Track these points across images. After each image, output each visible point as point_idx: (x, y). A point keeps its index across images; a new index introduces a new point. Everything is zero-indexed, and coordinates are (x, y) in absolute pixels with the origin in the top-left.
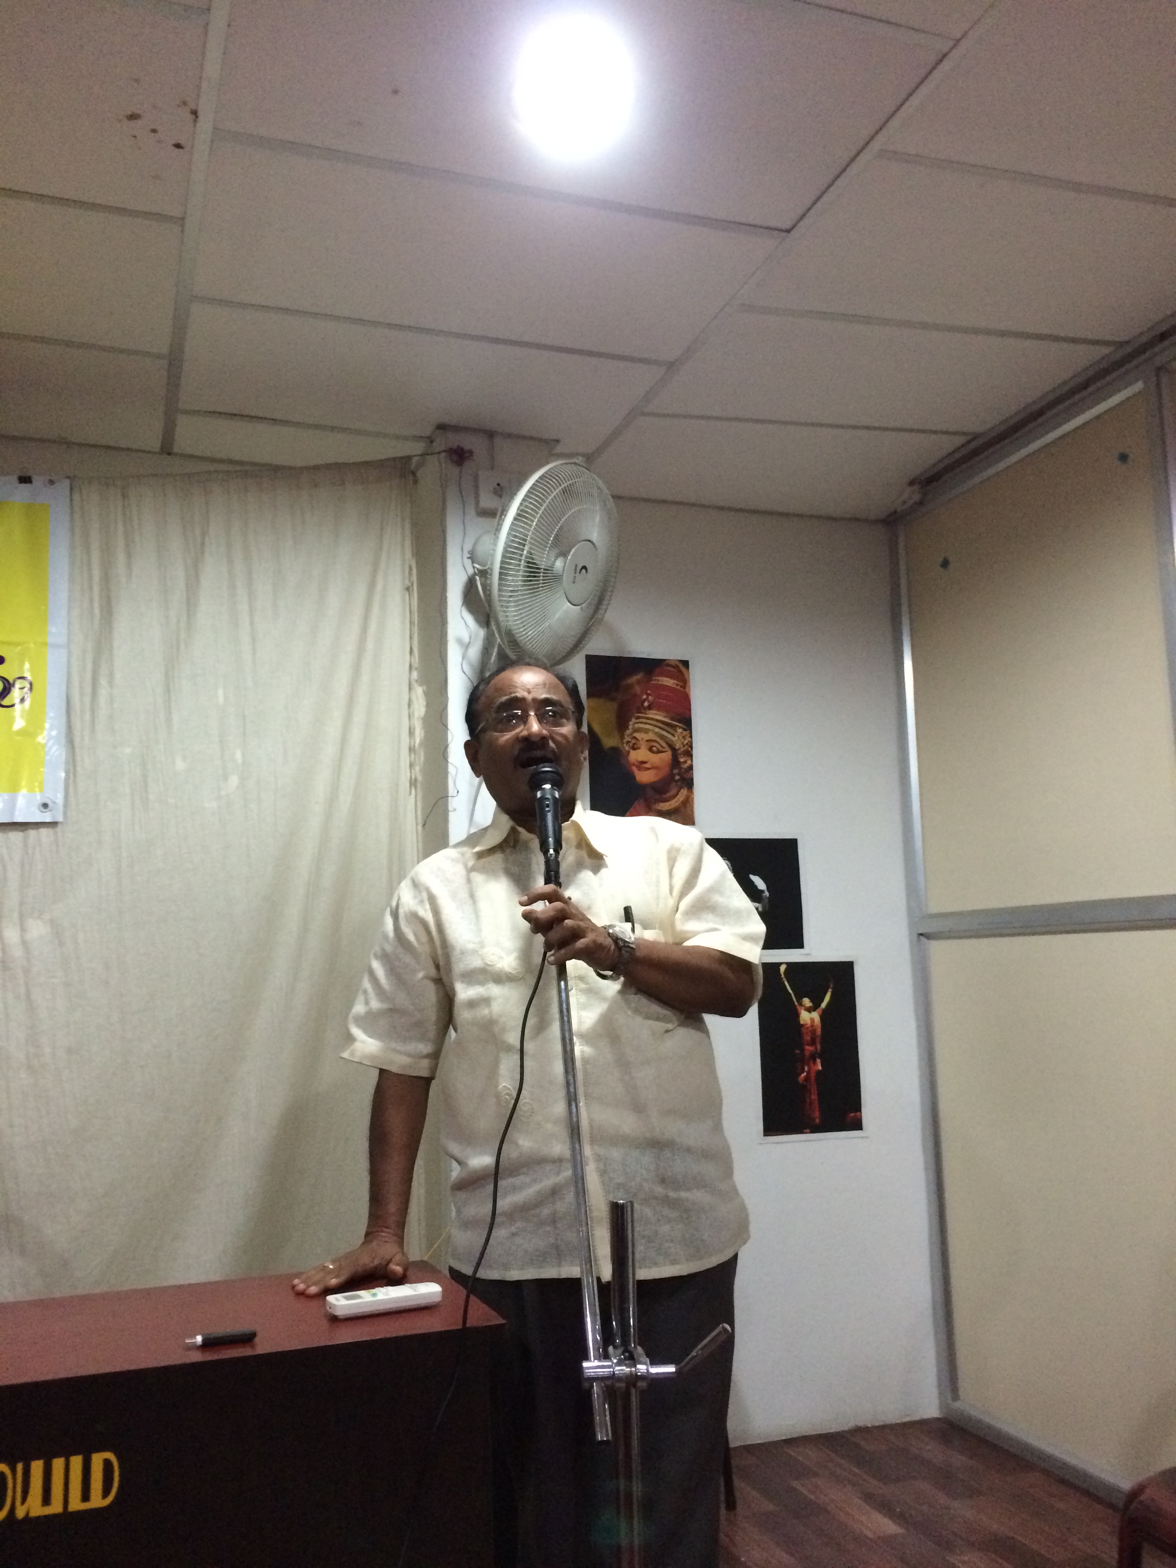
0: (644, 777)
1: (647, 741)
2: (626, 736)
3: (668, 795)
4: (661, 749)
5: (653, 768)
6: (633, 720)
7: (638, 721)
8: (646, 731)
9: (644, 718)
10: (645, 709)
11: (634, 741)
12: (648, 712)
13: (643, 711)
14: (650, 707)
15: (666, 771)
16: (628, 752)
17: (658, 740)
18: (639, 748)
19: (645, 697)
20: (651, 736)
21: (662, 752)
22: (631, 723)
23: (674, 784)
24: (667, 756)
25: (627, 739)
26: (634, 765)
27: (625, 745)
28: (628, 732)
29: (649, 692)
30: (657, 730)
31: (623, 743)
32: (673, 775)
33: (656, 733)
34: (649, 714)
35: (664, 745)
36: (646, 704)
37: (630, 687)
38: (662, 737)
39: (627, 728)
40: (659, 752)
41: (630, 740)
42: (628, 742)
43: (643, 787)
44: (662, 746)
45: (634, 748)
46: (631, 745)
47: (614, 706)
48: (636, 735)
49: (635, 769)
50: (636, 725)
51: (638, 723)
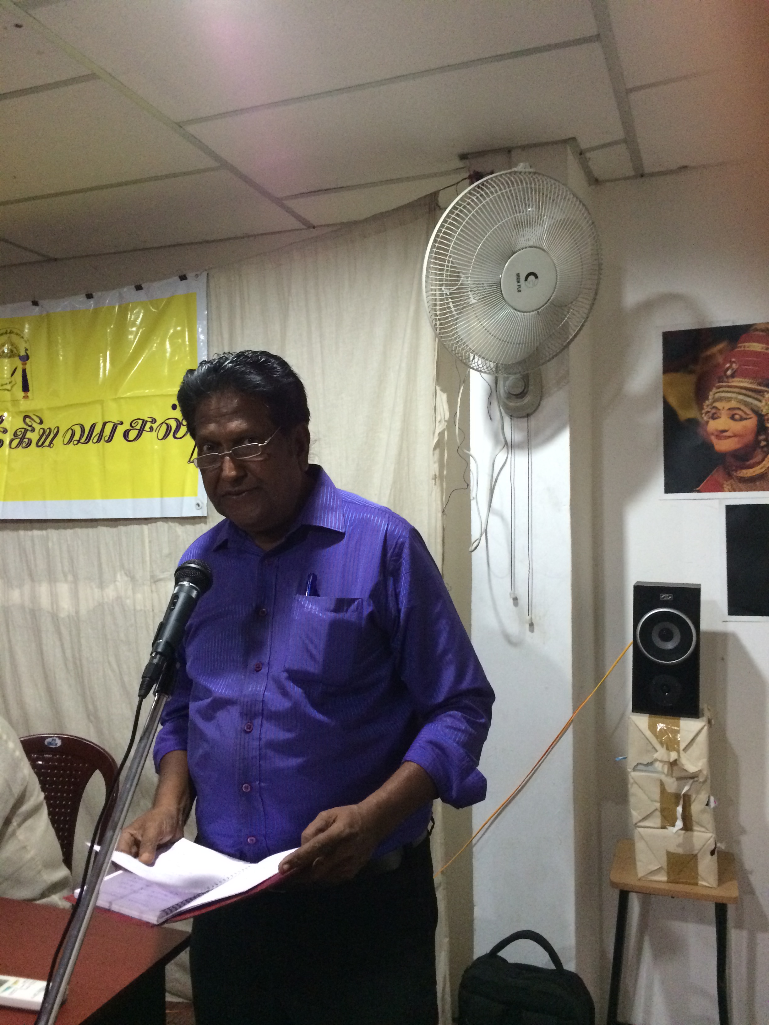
0: (722, 446)
1: (729, 409)
2: (705, 407)
3: (751, 462)
4: (744, 416)
5: (735, 436)
6: (714, 390)
7: (718, 390)
8: (729, 399)
9: (725, 386)
10: (727, 377)
11: (713, 411)
12: (731, 380)
13: (726, 380)
14: (733, 376)
15: (750, 438)
16: (707, 422)
17: (743, 407)
18: (719, 417)
19: (728, 365)
20: (733, 404)
21: (746, 419)
22: (711, 393)
23: (759, 451)
24: (751, 423)
25: (706, 409)
26: (713, 434)
27: (703, 415)
28: (707, 402)
29: (733, 360)
30: (741, 397)
31: (702, 414)
32: (759, 442)
33: (740, 401)
34: (733, 382)
35: (748, 412)
36: (729, 372)
37: (711, 357)
38: (746, 404)
39: (707, 398)
40: (742, 419)
41: (709, 410)
42: (708, 412)
43: (723, 456)
44: (745, 413)
45: (713, 418)
46: (710, 414)
47: (692, 379)
48: (716, 404)
49: (713, 438)
50: (717, 395)
51: (719, 392)
